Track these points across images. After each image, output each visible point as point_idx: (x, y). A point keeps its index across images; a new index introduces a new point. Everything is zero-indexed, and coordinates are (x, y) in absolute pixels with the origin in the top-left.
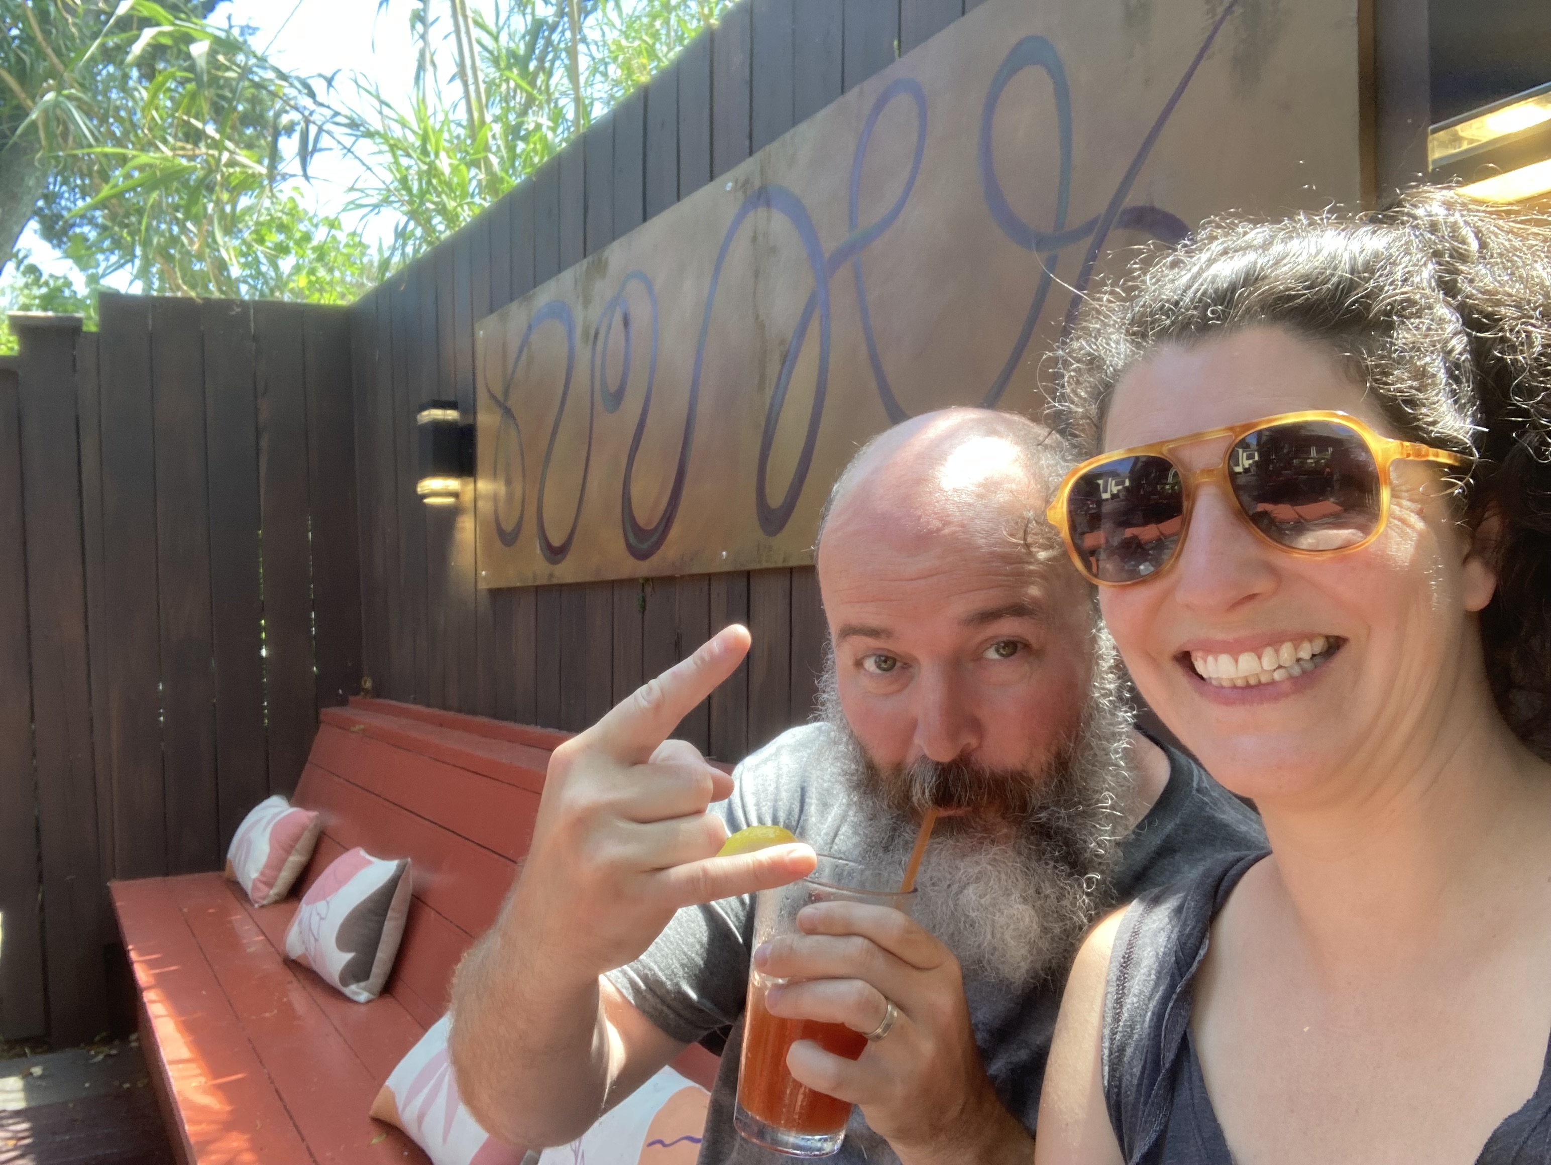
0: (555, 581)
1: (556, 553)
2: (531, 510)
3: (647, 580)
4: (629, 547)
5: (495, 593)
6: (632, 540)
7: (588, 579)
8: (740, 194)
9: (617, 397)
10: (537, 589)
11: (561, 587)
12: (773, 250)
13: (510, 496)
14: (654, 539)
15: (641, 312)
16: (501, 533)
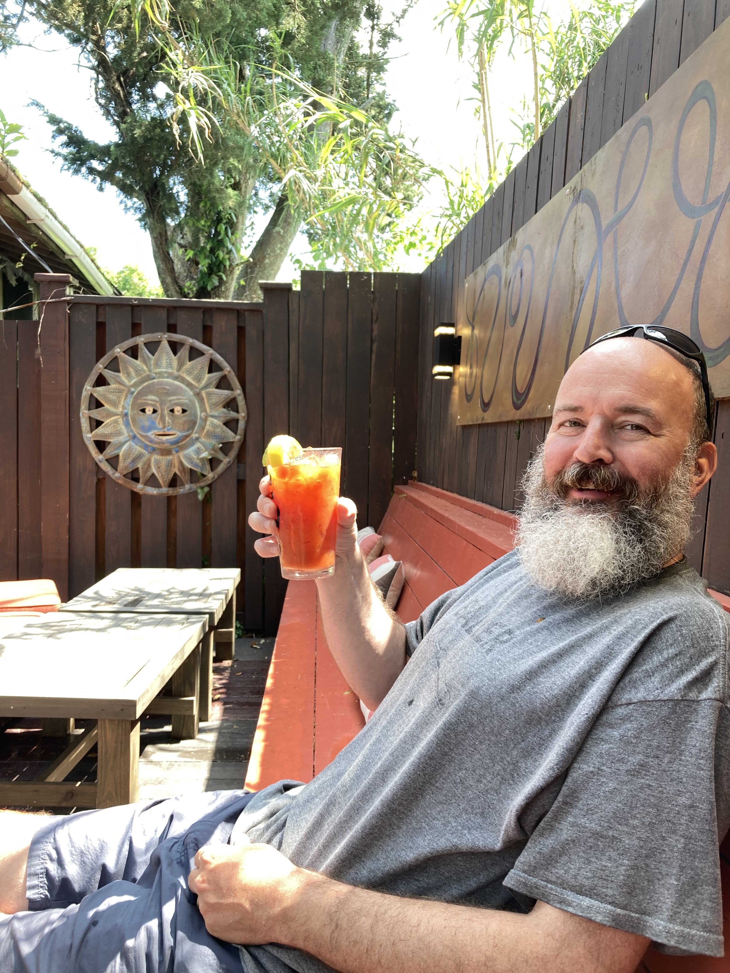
0: (484, 422)
1: (486, 406)
2: (478, 382)
3: (521, 421)
4: (514, 403)
5: (464, 427)
6: (515, 400)
7: (496, 420)
8: (571, 196)
9: (515, 318)
10: (480, 425)
11: (488, 425)
12: (582, 227)
13: (471, 374)
14: (523, 398)
15: (528, 268)
16: (467, 395)
